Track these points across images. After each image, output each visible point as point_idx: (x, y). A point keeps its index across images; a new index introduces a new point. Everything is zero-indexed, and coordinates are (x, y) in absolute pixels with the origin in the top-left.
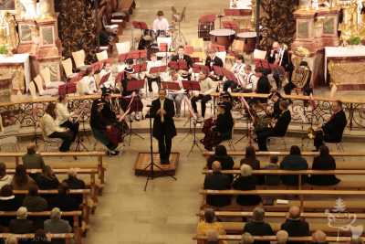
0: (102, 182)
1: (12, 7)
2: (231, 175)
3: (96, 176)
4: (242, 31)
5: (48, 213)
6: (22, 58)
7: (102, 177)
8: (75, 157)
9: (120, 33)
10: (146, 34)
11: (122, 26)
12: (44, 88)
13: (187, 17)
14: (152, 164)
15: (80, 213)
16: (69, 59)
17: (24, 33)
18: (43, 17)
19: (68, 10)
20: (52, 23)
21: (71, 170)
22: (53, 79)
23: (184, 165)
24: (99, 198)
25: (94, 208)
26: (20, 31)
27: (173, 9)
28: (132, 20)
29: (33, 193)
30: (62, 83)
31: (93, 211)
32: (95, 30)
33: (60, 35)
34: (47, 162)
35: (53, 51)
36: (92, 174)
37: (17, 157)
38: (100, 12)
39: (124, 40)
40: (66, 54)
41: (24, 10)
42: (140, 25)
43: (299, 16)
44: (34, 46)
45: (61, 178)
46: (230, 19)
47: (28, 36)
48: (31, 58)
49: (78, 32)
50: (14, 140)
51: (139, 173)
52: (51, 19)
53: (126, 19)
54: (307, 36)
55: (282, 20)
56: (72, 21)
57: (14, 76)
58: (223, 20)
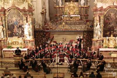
1: (24, 37)
6: (26, 49)
8: (38, 74)
13: (66, 40)
14: (58, 76)
17: (27, 43)
18: (31, 39)
19: (37, 38)
20: (33, 41)
27: (63, 38)
28: (53, 41)
32: (44, 43)
33: (35, 44)
34: (32, 75)
37: (24, 74)
38: (45, 39)
41: (27, 38)
42: (55, 42)
43: (93, 41)
44: (29, 47)
47: (27, 44)
48: (28, 49)
49: (40, 43)
52: (33, 40)
54: (95, 45)
55: (89, 42)
56: (38, 41)
57: (23, 54)
58: (75, 41)
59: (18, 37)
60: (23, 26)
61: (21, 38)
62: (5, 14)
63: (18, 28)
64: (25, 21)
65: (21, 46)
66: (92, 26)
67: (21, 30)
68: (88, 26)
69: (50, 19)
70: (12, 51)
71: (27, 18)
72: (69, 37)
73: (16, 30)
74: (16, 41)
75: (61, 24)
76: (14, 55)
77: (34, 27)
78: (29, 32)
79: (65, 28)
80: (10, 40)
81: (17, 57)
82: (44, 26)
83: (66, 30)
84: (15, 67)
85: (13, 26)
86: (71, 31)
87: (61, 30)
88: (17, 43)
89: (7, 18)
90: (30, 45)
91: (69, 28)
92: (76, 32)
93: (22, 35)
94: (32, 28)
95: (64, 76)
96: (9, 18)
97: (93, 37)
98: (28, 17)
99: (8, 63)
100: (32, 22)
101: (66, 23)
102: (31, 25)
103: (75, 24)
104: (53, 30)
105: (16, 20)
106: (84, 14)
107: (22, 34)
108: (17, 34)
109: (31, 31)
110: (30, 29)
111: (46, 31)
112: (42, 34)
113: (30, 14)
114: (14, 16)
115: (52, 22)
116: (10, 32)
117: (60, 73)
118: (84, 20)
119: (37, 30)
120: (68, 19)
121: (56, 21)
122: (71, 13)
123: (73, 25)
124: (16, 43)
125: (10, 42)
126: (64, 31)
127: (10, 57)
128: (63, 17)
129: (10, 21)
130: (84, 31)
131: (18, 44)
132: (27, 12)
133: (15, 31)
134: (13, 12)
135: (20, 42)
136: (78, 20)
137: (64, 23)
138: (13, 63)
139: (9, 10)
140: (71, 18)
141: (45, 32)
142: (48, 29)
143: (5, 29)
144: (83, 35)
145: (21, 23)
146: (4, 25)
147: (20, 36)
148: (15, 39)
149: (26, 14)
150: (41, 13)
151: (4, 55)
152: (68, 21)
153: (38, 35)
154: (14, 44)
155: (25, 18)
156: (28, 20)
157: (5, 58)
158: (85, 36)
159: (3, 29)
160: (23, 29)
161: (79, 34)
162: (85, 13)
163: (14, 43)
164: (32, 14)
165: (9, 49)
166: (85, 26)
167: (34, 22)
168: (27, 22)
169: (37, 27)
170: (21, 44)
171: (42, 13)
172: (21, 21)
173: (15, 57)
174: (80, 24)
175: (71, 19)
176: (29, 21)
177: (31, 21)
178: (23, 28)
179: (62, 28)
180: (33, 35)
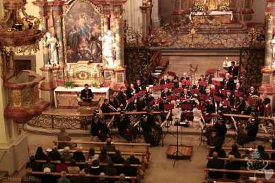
0: (148, 161)
1: (101, 62)
2: (223, 161)
3: (145, 157)
5: (118, 177)
6: (105, 90)
7: (148, 158)
8: (133, 146)
13: (198, 70)
14: (178, 152)
15: (135, 178)
17: (107, 76)
18: (118, 68)
19: (131, 64)
20: (122, 71)
23: (195, 153)
24: (147, 171)
25: (143, 175)
26: (105, 74)
27: (191, 66)
31: (142, 177)
32: (146, 76)
33: (126, 78)
36: (143, 156)
38: (150, 66)
42: (172, 74)
43: (265, 72)
44: (112, 83)
45: (126, 158)
46: (223, 72)
47: (108, 78)
48: (110, 90)
51: (170, 157)
52: (122, 69)
53: (164, 70)
54: (269, 83)
55: (254, 74)
56: (134, 71)
57: (100, 100)
58: (219, 72)
59: (87, 62)
60: (99, 38)
61: (96, 64)
62: (61, 12)
63: (89, 42)
64: (105, 27)
65: (94, 82)
66: (263, 36)
68: (252, 35)
69: (162, 23)
70: (76, 93)
71: (109, 19)
72: (205, 63)
74: (83, 70)
75: (186, 31)
76: (79, 103)
77: (125, 39)
78: (113, 52)
79: (196, 41)
80: (72, 69)
81: (86, 106)
82: (147, 38)
83: (198, 47)
84: (82, 128)
86: (209, 49)
87: (187, 47)
89: (67, 20)
90: (114, 80)
91: (206, 42)
92: (223, 52)
93: (97, 58)
94: (121, 42)
95: (192, 152)
96: (70, 20)
97: (264, 64)
98: (112, 17)
99: (67, 120)
100: (120, 29)
101: (199, 31)
102: (117, 36)
103: (220, 32)
104: (167, 46)
105: (85, 24)
106: (243, 9)
107: (97, 56)
108: (87, 55)
109: (117, 49)
110: (115, 45)
111: (152, 48)
112: (141, 55)
113: (117, 9)
114: (82, 16)
115: (167, 29)
116: (70, 51)
117: (182, 145)
118: (243, 22)
119: (131, 46)
120: (202, 21)
121: (176, 26)
122: (212, 7)
123: (215, 36)
124: (83, 75)
125: (71, 73)
126: (194, 49)
127: (71, 105)
128: (193, 16)
129: (73, 27)
130: (242, 50)
132: (109, 5)
133: (82, 49)
134: (79, 7)
135: (92, 73)
136: (227, 23)
137: (193, 31)
138: (77, 120)
139: (70, 4)
140: (212, 18)
141: (149, 51)
142: (156, 45)
143: (60, 44)
144: (238, 58)
146: (59, 36)
147: (93, 59)
148: (81, 66)
149: (107, 11)
150: (141, 7)
151: (58, 101)
152: (202, 27)
153: (134, 58)
154: (78, 77)
155: (105, 20)
156: (112, 24)
157: (59, 107)
158: (243, 60)
159: (57, 44)
160: (99, 44)
161: (228, 56)
162: (244, 6)
163: (80, 76)
164: (122, 11)
165: (69, 89)
166: (243, 36)
167: (124, 29)
168: (109, 28)
169: (132, 40)
170: (95, 77)
171: (143, 9)
172: (96, 27)
173: (81, 106)
174: (231, 32)
175: (211, 22)
176: (112, 27)
177: (117, 27)
178: (100, 42)
179: (190, 41)
180: (121, 58)
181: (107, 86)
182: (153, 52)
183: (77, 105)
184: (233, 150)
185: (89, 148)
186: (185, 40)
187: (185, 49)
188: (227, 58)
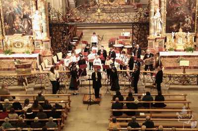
0: (70, 106)
1: (32, 34)
2: (122, 103)
3: (67, 104)
4: (126, 45)
5: (48, 119)
6: (36, 55)
7: (69, 104)
8: (58, 96)
9: (77, 45)
10: (87, 46)
11: (77, 43)
12: (45, 68)
13: (104, 39)
14: (90, 99)
15: (60, 119)
16: (56, 56)
17: (37, 45)
18: (45, 38)
19: (55, 36)
20: (48, 41)
21: (56, 101)
22: (49, 64)
23: (103, 99)
24: (69, 113)
25: (66, 117)
26: (35, 44)
28: (81, 40)
29: (41, 111)
30: (53, 66)
31: (66, 118)
32: (66, 44)
33: (52, 46)
34: (46, 98)
35: (49, 52)
36: (66, 103)
37: (34, 96)
38: (68, 37)
39: (78, 48)
40: (54, 54)
41: (37, 35)
42: (85, 42)
43: (149, 39)
44: (41, 50)
45: (52, 105)
46: (121, 40)
48: (40, 55)
49: (59, 45)
50: (32, 89)
51: (85, 103)
52: (48, 39)
53: (79, 40)
54: (152, 47)
55: (142, 41)
56: (57, 40)
57: (32, 63)
58: (119, 40)
59: (21, 34)
60: (30, 16)
61: (28, 36)
63: (22, 19)
64: (34, 7)
65: (27, 50)
66: (148, 14)
67: (26, 22)
68: (140, 14)
69: (76, 4)
70: (13, 58)
71: (36, 2)
72: (109, 34)
73: (18, 22)
74: (18, 41)
75: (94, 11)
76: (16, 66)
77: (49, 17)
78: (40, 27)
79: (101, 18)
80: (9, 40)
82: (66, 16)
83: (103, 22)
84: (19, 85)
85: (13, 16)
86: (111, 24)
87: (95, 22)
88: (21, 45)
91: (109, 18)
92: (121, 25)
93: (29, 31)
94: (46, 19)
96: (5, 2)
97: (148, 34)
99: (7, 79)
100: (45, 9)
101: (103, 10)
102: (43, 14)
103: (118, 11)
104: (81, 22)
105: (18, 5)
108: (21, 29)
109: (44, 25)
110: (42, 21)
111: (69, 23)
112: (62, 29)
115: (80, 9)
116: (7, 27)
118: (134, 4)
119: (54, 22)
120: (105, 3)
121: (87, 7)
123: (115, 14)
124: (19, 45)
125: (9, 43)
126: (100, 24)
127: (9, 68)
129: (8, 8)
130: (134, 24)
131: (22, 47)
133: (16, 25)
135: (25, 43)
136: (123, 5)
137: (99, 11)
138: (15, 79)
141: (68, 25)
142: (72, 21)
144: (131, 30)
145: (27, 10)
147: (26, 32)
148: (16, 38)
152: (106, 7)
153: (56, 31)
154: (15, 46)
155: (33, 3)
156: (38, 6)
158: (135, 31)
160: (29, 21)
161: (124, 28)
163: (16, 45)
165: (8, 56)
166: (134, 14)
167: (48, 9)
168: (37, 9)
169: (54, 17)
170: (28, 46)
172: (26, 8)
173: (18, 68)
174: (126, 11)
175: (111, 4)
176: (39, 8)
177: (43, 8)
178: (31, 20)
179: (97, 18)
180: (47, 31)
181: (37, 53)
182: (71, 26)
183: (14, 67)
184: (129, 95)
185: (24, 99)
186: (94, 17)
187: (94, 24)
188: (124, 30)
